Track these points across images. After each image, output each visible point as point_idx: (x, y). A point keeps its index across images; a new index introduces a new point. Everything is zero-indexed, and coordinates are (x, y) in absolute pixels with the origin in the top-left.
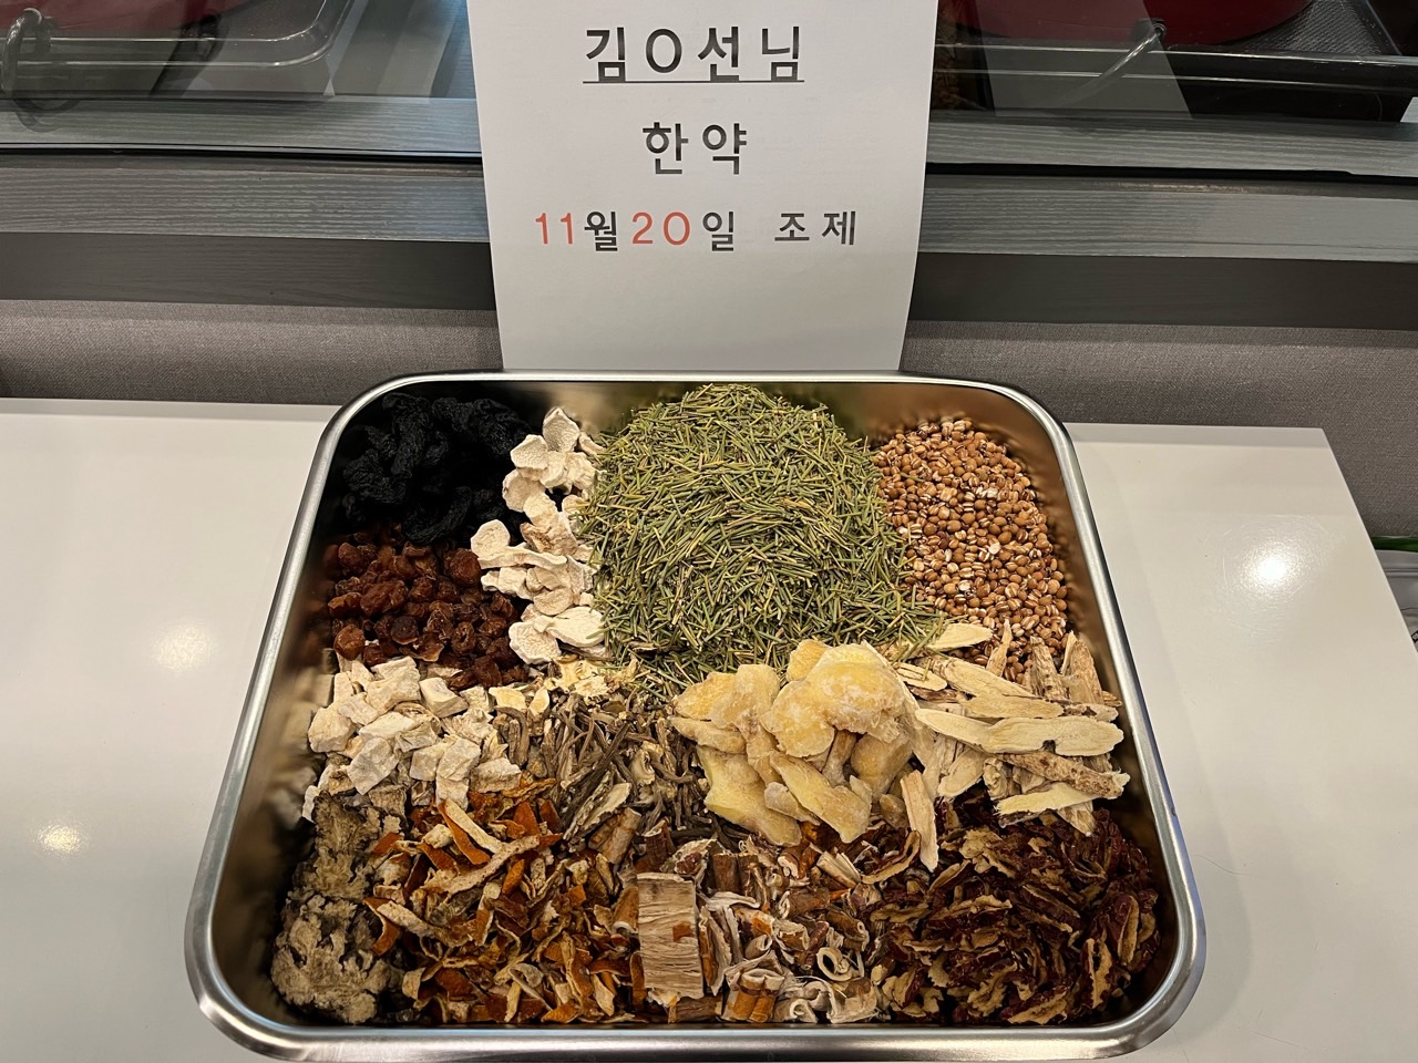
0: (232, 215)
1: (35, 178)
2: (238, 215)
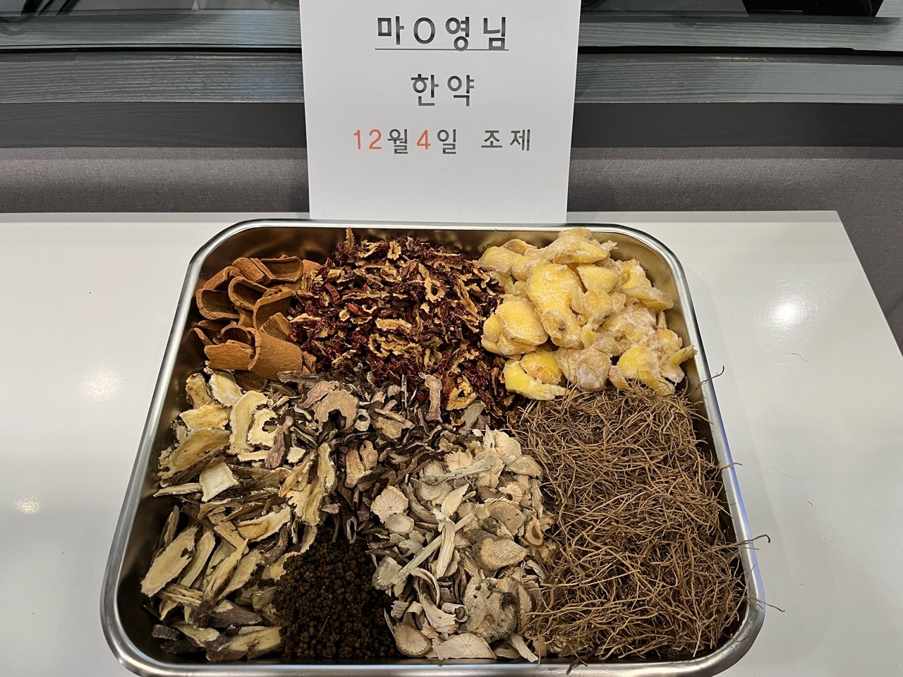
0: (151, 89)
1: (21, 68)
2: (156, 88)
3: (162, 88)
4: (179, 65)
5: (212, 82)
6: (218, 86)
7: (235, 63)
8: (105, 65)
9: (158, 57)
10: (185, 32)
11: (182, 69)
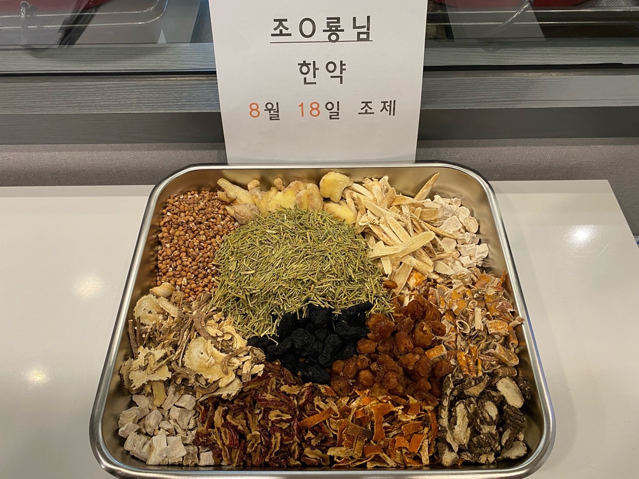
2: (104, 103)
4: (121, 85)
6: (149, 100)
7: (162, 83)
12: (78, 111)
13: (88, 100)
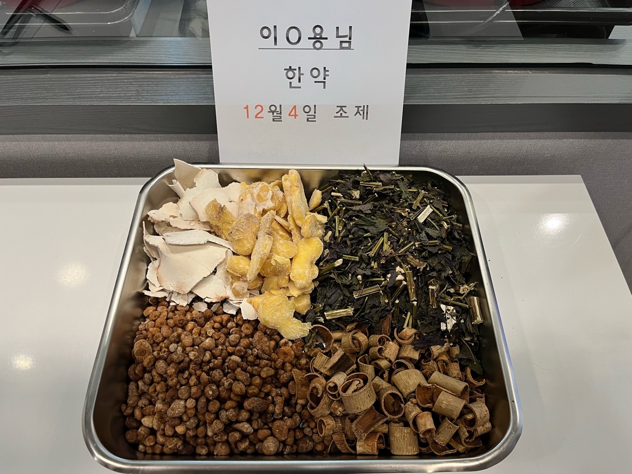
3: (108, 95)
4: (120, 78)
5: (143, 90)
6: (147, 93)
7: (160, 76)
8: (69, 78)
9: (106, 72)
10: (125, 54)
11: (122, 81)
12: (79, 102)
13: (87, 92)
